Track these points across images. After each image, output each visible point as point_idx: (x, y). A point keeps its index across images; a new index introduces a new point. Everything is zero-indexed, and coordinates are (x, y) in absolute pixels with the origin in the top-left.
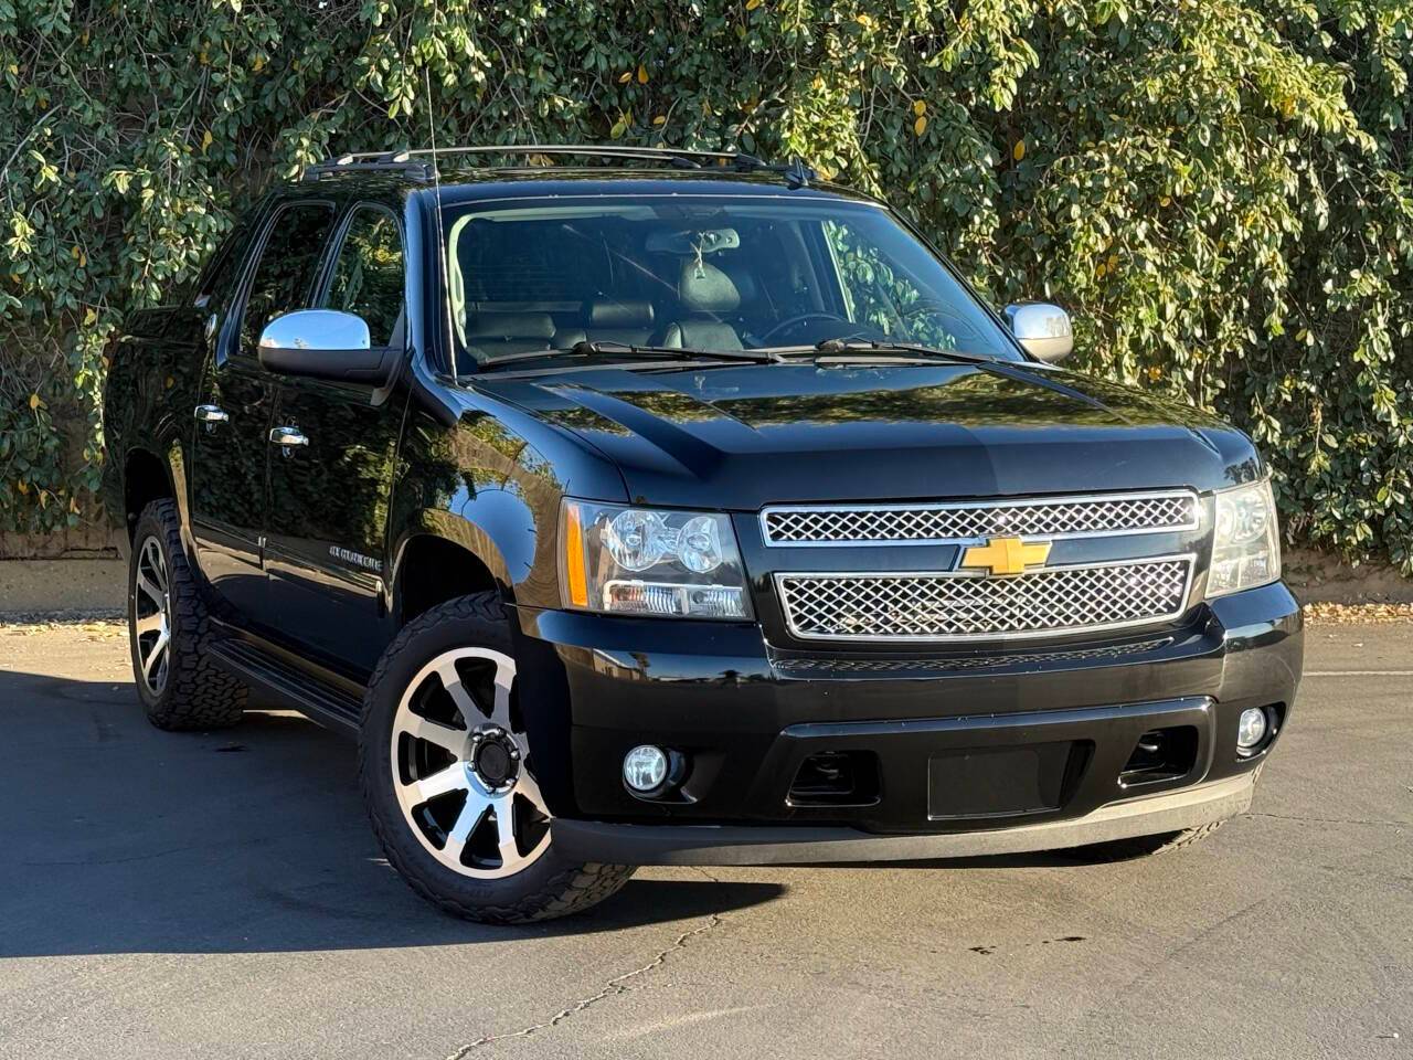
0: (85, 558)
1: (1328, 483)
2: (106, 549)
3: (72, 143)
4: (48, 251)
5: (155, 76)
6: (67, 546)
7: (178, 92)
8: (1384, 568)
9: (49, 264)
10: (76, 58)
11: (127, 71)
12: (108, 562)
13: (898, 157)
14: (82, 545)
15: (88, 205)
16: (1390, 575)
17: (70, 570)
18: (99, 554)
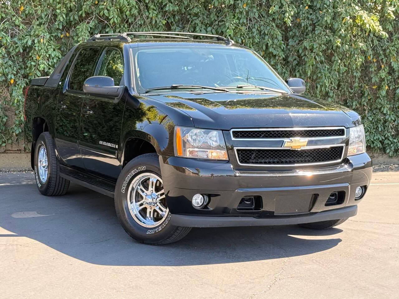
0: (11, 153)
1: (369, 130)
2: (18, 150)
3: (11, 29)
4: (6, 61)
5: (36, 11)
6: (6, 149)
7: (43, 16)
8: (383, 154)
9: (6, 66)
10: (13, 5)
11: (28, 9)
12: (18, 154)
13: (256, 37)
14: (11, 149)
15: (18, 48)
16: (385, 156)
17: (7, 156)
18: (16, 152)
